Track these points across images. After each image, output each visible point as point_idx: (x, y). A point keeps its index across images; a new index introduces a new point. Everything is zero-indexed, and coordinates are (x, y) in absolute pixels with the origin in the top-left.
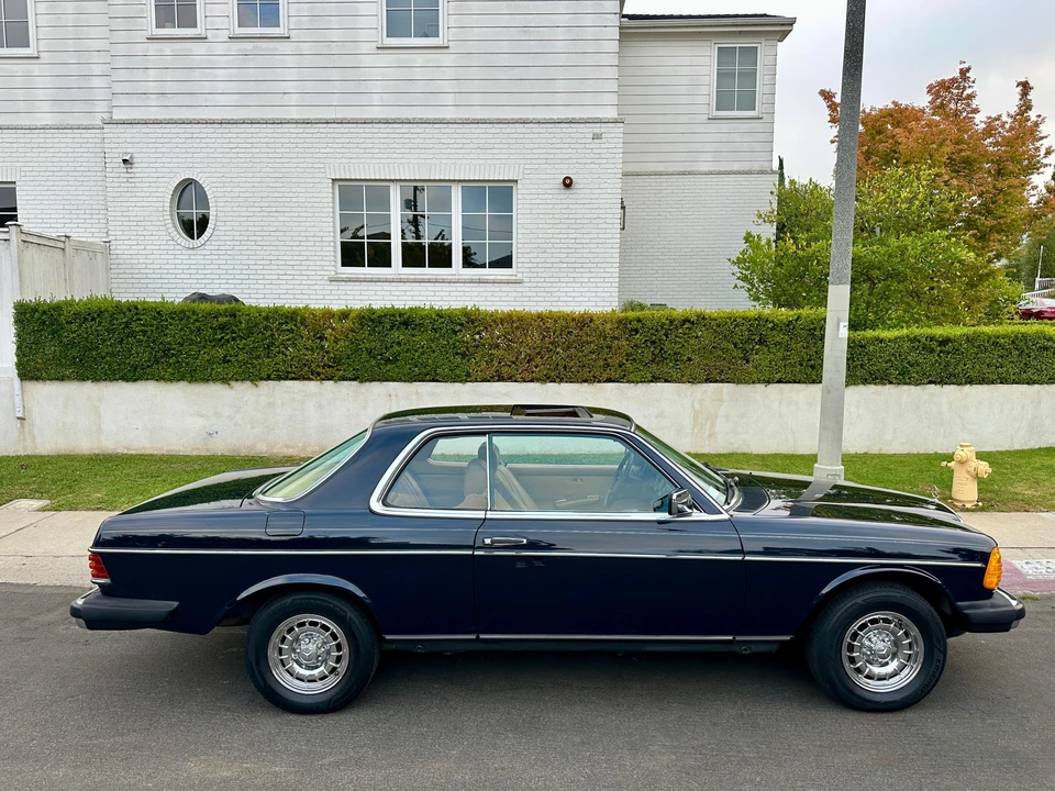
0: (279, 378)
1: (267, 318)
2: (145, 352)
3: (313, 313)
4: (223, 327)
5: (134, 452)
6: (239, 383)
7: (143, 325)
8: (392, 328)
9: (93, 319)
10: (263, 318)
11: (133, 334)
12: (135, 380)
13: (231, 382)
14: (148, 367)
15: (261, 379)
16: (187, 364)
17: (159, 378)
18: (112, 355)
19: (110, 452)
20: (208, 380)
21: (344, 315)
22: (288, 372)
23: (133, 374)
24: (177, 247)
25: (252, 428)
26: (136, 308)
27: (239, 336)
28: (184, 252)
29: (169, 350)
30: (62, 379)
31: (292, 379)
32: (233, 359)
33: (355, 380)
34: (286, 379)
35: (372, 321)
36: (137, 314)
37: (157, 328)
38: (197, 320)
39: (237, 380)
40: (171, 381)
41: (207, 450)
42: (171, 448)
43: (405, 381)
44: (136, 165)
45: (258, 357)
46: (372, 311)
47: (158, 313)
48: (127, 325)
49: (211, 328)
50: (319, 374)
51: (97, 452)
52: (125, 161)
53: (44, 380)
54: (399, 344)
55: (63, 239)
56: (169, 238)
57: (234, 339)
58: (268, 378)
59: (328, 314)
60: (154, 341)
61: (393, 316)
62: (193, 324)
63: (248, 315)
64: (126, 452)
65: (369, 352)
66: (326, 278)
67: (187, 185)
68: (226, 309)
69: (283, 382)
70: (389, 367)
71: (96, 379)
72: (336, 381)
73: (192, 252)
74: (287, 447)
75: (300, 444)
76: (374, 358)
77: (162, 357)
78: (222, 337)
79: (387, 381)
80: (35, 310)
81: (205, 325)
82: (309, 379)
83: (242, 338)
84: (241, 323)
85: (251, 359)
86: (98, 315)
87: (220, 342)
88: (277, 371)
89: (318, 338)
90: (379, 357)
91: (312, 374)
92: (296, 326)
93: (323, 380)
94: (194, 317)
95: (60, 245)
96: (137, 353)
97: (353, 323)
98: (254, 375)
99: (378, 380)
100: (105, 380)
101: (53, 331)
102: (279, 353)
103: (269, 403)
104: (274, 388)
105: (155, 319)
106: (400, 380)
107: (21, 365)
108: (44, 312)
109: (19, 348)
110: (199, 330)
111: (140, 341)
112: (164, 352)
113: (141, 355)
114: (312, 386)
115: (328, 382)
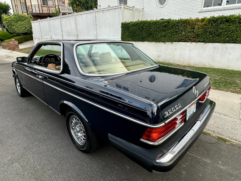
0: (179, 41)
1: (178, 23)
3: (192, 20)
4: (165, 26)
6: (168, 42)
7: (146, 27)
8: (221, 23)
10: (177, 23)
11: (143, 29)
12: (143, 41)
13: (166, 42)
14: (146, 38)
15: (174, 41)
16: (155, 37)
17: (149, 41)
18: (139, 35)
20: (160, 42)
21: (203, 20)
22: (182, 39)
24: (158, 8)
25: (170, 55)
26: (145, 22)
27: (169, 29)
29: (151, 33)
31: (183, 42)
32: (167, 36)
33: (203, 42)
35: (213, 21)
36: (145, 24)
37: (149, 27)
38: (159, 25)
39: (167, 42)
40: (151, 42)
41: (158, 61)
43: (222, 43)
45: (173, 35)
46: (214, 17)
47: (150, 23)
48: (142, 26)
49: (162, 27)
50: (191, 40)
54: (222, 29)
55: (133, 7)
57: (168, 29)
58: (176, 41)
59: (197, 20)
60: (148, 31)
61: (222, 18)
63: (173, 22)
65: (210, 33)
66: (198, 12)
69: (180, 42)
70: (217, 37)
71: (135, 41)
72: (196, 42)
73: (161, 9)
74: (178, 62)
75: (182, 61)
76: (211, 34)
77: (150, 35)
78: (165, 29)
79: (215, 43)
80: (125, 24)
81: (161, 26)
82: (188, 42)
83: (170, 29)
84: (170, 24)
85: (172, 35)
86: (137, 25)
87: (164, 31)
88: (178, 39)
89: (192, 28)
90: (214, 34)
91: (189, 40)
92: (186, 24)
93: (192, 42)
94: (158, 24)
95: (132, 9)
96: (144, 34)
97: (206, 22)
98: (172, 40)
99: (212, 42)
100: (137, 41)
101: (128, 29)
102: (180, 33)
103: (175, 49)
104: (177, 44)
105: (149, 25)
106: (220, 42)
107: (122, 38)
108: (126, 25)
109: (122, 33)
110: (159, 28)
111: (145, 31)
112: (150, 34)
113: (145, 35)
114: (188, 44)
115: (193, 43)
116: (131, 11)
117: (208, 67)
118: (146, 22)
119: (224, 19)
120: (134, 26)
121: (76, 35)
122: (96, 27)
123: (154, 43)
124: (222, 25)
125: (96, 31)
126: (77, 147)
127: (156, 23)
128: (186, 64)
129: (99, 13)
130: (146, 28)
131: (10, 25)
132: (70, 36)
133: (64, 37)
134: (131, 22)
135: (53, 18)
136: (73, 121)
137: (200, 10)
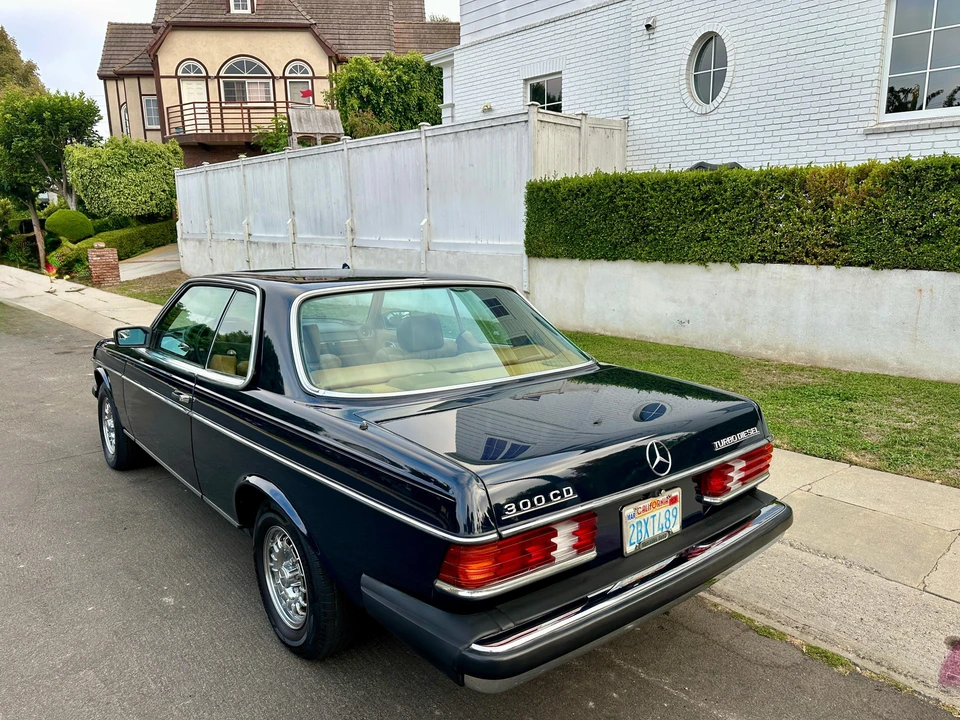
0: (764, 260)
1: (757, 183)
2: (625, 227)
3: (816, 172)
4: (705, 197)
5: (609, 334)
6: (718, 264)
7: (626, 199)
8: (936, 188)
9: (583, 195)
10: (753, 184)
11: (615, 210)
12: (615, 259)
13: (710, 264)
14: (627, 245)
15: (743, 261)
16: (664, 242)
17: (637, 258)
18: (597, 232)
19: (589, 331)
20: (684, 261)
21: (862, 173)
22: (776, 253)
23: (613, 252)
24: (690, 115)
25: (727, 320)
26: (622, 181)
27: (723, 207)
28: (697, 119)
29: (648, 225)
30: (556, 256)
31: (781, 262)
32: (712, 236)
33: (866, 265)
34: (773, 261)
35: (905, 178)
36: (621, 187)
37: (638, 202)
38: (679, 190)
39: (715, 261)
40: (647, 260)
41: (678, 340)
42: (640, 334)
43: (949, 270)
44: (657, 29)
45: (741, 234)
46: (906, 163)
47: (642, 185)
48: (612, 198)
49: (693, 199)
50: (815, 256)
51: (579, 330)
52: (648, 27)
53: (544, 257)
54: (946, 211)
56: (683, 105)
57: (716, 211)
58: (751, 260)
59: (839, 174)
60: (635, 215)
61: (942, 168)
62: (674, 195)
63: (735, 180)
64: (602, 333)
65: (894, 225)
66: (861, 131)
67: (709, 39)
68: (711, 175)
69: (768, 265)
70: (925, 247)
71: (583, 258)
72: (838, 266)
73: (704, 118)
74: (766, 347)
75: (782, 346)
76: (900, 233)
77: (641, 234)
78: (704, 210)
79: (918, 268)
80: (540, 189)
81: (686, 195)
82: (802, 262)
83: (725, 210)
84: (726, 191)
85: (733, 235)
86: (588, 190)
87: (700, 216)
88: (763, 251)
89: (821, 207)
90: (909, 232)
91: (807, 256)
92: (793, 191)
93: (821, 264)
94: (676, 187)
95: (578, 124)
96: (619, 230)
97: (874, 184)
98: (736, 256)
99: (904, 267)
100: (589, 258)
101: (552, 209)
102: (767, 228)
103: (749, 291)
104: (757, 272)
105: (637, 191)
106: (941, 268)
107: (528, 243)
108: (547, 190)
109: (527, 226)
110: (678, 203)
111: (622, 217)
112: (643, 228)
113: (622, 231)
114: (805, 272)
115: (827, 267)
116: (573, 134)
117: (895, 374)
118: (628, 182)
119: (949, 171)
120: (577, 195)
121: (349, 229)
122: (428, 197)
123: (659, 265)
124: (943, 197)
125: (426, 216)
126: (281, 636)
127: (665, 185)
128: (799, 358)
129: (442, 141)
130: (626, 206)
131: (94, 184)
132: (322, 234)
133: (299, 236)
134: (566, 180)
135: (259, 160)
136: (275, 547)
137: (872, 123)
